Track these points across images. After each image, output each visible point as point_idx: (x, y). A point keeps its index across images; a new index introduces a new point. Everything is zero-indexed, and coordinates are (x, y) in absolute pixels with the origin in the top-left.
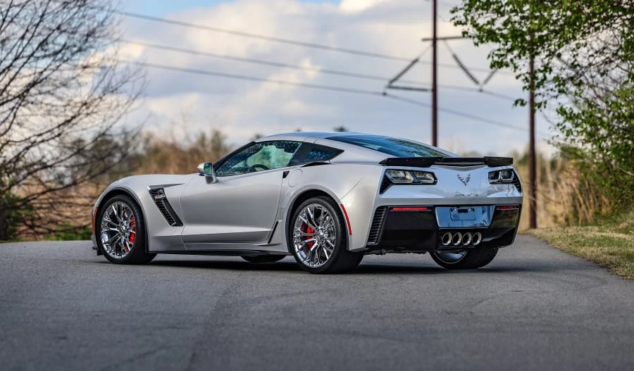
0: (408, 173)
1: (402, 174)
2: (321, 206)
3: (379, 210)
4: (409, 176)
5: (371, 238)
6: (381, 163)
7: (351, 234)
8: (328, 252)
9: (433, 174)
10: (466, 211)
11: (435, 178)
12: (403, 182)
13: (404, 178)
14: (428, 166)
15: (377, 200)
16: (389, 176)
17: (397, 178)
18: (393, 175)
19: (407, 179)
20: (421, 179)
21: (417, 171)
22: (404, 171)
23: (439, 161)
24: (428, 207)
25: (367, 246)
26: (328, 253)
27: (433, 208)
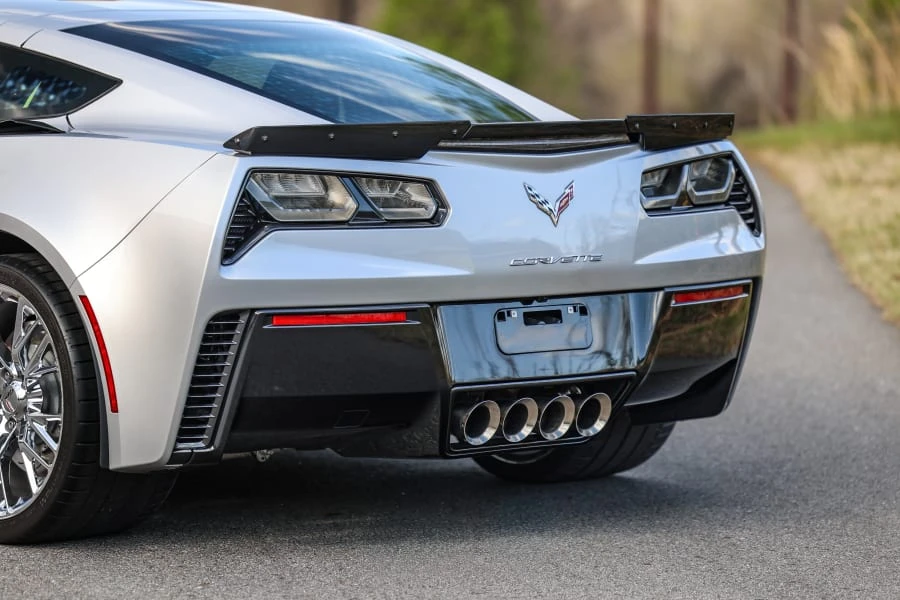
0: (334, 181)
1: (311, 188)
2: (15, 293)
3: (219, 329)
4: (337, 195)
5: (189, 426)
6: (230, 144)
7: (115, 409)
8: (36, 467)
9: (430, 186)
10: (554, 317)
11: (441, 203)
12: (316, 218)
13: (321, 203)
14: (415, 154)
15: (214, 286)
16: (261, 195)
17: (294, 201)
18: (279, 189)
19: (332, 206)
20: (386, 203)
21: (370, 176)
22: (321, 174)
23: (454, 138)
24: (410, 312)
25: (174, 458)
26: (40, 473)
27: (427, 313)
